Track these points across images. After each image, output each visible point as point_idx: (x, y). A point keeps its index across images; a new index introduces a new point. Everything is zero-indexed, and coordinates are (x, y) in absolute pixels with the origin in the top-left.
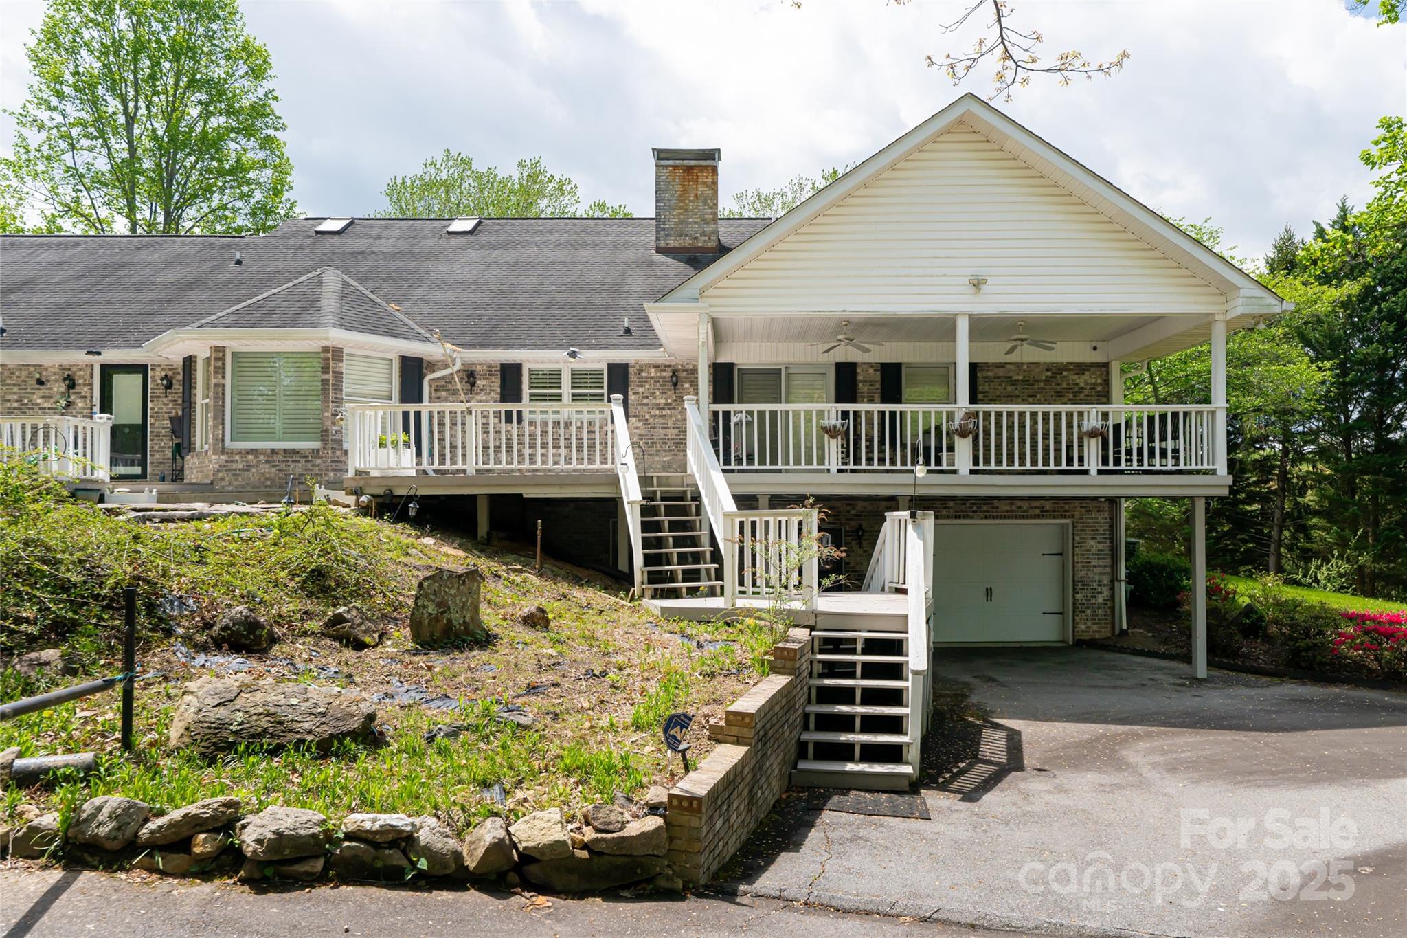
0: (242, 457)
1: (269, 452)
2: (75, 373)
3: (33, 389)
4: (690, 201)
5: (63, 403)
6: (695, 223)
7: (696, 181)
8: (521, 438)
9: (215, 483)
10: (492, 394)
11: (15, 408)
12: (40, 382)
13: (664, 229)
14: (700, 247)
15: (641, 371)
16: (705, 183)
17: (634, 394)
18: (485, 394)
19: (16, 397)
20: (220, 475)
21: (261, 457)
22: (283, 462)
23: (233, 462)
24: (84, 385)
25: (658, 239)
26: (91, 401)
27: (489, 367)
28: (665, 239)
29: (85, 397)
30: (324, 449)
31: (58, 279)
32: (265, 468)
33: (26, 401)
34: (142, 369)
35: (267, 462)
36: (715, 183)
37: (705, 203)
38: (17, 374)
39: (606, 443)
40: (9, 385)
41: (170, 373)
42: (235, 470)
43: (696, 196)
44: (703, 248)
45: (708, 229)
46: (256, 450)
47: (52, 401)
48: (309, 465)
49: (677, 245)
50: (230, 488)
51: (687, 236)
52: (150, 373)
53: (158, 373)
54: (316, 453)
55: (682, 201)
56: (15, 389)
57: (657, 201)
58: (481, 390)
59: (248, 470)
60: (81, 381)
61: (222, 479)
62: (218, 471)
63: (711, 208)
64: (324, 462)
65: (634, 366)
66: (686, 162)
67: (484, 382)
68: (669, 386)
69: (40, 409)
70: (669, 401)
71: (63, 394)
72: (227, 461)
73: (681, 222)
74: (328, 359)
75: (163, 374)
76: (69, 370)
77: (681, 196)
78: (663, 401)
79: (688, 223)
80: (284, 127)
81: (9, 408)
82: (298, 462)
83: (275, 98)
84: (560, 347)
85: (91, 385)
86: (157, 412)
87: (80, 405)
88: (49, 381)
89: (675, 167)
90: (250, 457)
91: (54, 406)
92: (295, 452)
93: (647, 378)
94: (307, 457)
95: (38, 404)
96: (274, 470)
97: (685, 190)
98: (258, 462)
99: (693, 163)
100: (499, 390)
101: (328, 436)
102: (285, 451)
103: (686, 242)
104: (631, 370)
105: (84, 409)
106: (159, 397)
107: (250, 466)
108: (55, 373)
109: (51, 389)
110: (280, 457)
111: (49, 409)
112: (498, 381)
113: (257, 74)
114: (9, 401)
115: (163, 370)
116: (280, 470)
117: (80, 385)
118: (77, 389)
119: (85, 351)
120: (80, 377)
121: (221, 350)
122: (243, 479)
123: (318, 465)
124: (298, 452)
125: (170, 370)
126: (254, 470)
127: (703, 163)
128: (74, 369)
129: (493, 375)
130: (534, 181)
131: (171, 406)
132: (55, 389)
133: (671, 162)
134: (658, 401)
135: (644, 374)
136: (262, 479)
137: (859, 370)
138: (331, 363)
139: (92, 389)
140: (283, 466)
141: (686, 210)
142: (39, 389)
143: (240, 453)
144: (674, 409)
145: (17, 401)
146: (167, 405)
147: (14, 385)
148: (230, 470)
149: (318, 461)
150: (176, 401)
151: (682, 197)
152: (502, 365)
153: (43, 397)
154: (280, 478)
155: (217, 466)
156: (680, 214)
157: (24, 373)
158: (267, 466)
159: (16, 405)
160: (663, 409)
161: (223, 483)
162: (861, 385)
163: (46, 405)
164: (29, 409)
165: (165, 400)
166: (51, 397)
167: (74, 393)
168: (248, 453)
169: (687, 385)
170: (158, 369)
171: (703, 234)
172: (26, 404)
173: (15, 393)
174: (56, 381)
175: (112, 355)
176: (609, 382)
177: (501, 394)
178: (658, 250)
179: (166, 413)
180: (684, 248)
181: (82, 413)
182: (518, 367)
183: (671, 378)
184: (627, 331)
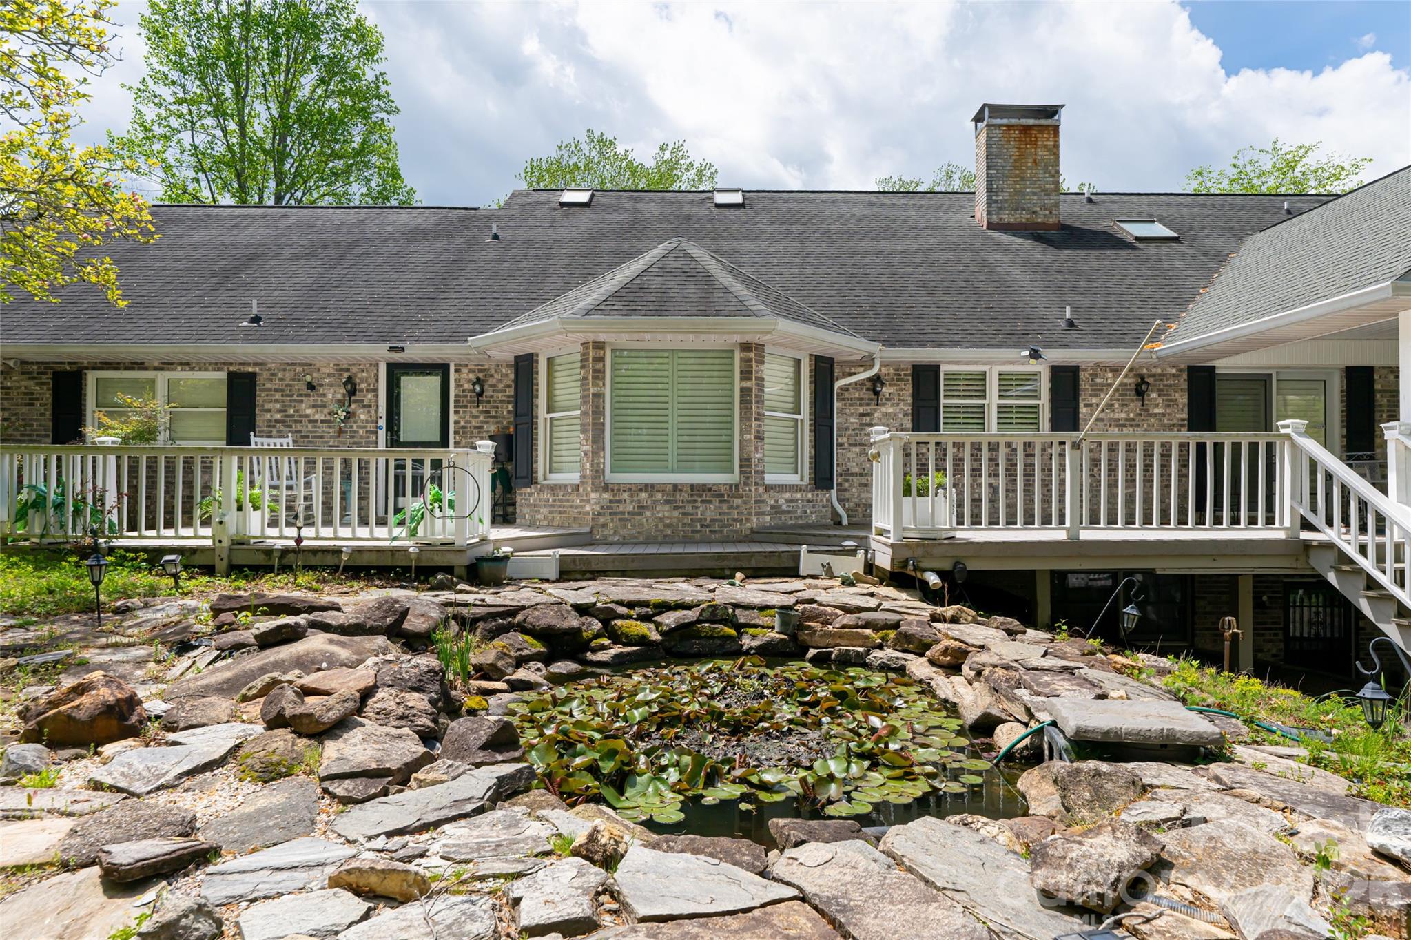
0: (632, 496)
1: (670, 488)
2: (355, 374)
3: (301, 395)
4: (1028, 168)
5: (343, 415)
6: (1034, 194)
7: (1035, 144)
8: (940, 463)
9: (595, 532)
10: (901, 405)
11: (277, 421)
12: (311, 387)
13: (996, 202)
14: (1038, 224)
15: (1094, 376)
16: (1046, 146)
17: (1086, 405)
18: (892, 405)
19: (278, 406)
20: (602, 520)
21: (659, 496)
22: (689, 502)
23: (619, 502)
24: (368, 391)
25: (989, 213)
26: (376, 412)
27: (897, 370)
28: (998, 214)
29: (370, 406)
30: (746, 484)
31: (286, 255)
32: (664, 511)
33: (292, 411)
34: (441, 369)
35: (667, 502)
36: (1056, 146)
37: (1046, 171)
38: (280, 375)
39: (1050, 470)
40: (270, 390)
41: (481, 375)
42: (623, 513)
43: (1035, 161)
44: (1043, 224)
45: (1049, 202)
46: (653, 486)
47: (326, 411)
48: (725, 506)
49: (1012, 221)
50: (616, 539)
51: (1023, 209)
52: (452, 375)
53: (464, 376)
54: (734, 490)
55: (1016, 168)
56: (278, 396)
57: (988, 168)
58: (887, 400)
59: (641, 514)
60: (363, 386)
61: (604, 526)
62: (600, 514)
63: (1053, 176)
64: (745, 503)
65: (1085, 370)
66: (1024, 121)
67: (891, 390)
68: (1132, 395)
69: (310, 421)
70: (1132, 415)
71: (341, 403)
72: (611, 501)
73: (1016, 193)
74: (750, 360)
75: (472, 377)
76: (348, 370)
77: (1016, 161)
78: (1123, 415)
79: (1024, 194)
80: (397, 111)
81: (270, 421)
82: (710, 502)
83: (385, 82)
84: (1018, 345)
85: (376, 390)
86: (463, 427)
87: (362, 417)
88: (321, 385)
89: (1009, 126)
90: (644, 495)
91: (328, 418)
92: (705, 488)
93: (1102, 385)
94: (722, 495)
95: (307, 416)
96: (676, 513)
97: (1022, 154)
98: (654, 502)
99: (1031, 122)
100: (910, 400)
101: (750, 466)
102: (692, 487)
103: (1023, 217)
104: (1081, 374)
105: (367, 422)
106: (466, 407)
107: (643, 507)
108: (329, 375)
109: (324, 395)
110: (685, 496)
111: (322, 421)
112: (909, 388)
113: (369, 54)
114: (269, 411)
115: (471, 371)
116: (684, 514)
117: (362, 390)
118: (358, 396)
119: (388, 346)
120: (362, 380)
121: (599, 345)
122: (633, 526)
123: (737, 507)
124: (710, 490)
125: (480, 371)
126: (648, 514)
127: (1043, 122)
128: (354, 370)
129: (901, 380)
130: (670, 167)
131: (481, 418)
132: (330, 396)
133: (1005, 121)
134: (1117, 416)
135: (1099, 380)
136: (660, 526)
137: (1376, 377)
138: (754, 364)
139: (377, 396)
140: (689, 508)
141: (1023, 179)
142: (308, 396)
143: (630, 490)
144: (1138, 425)
145: (280, 411)
146: (477, 417)
147: (276, 390)
148: (615, 514)
149: (737, 502)
150: (488, 412)
151: (1018, 162)
152: (914, 367)
153: (314, 406)
154: (684, 525)
155: (597, 508)
156: (1016, 183)
157: (288, 375)
158: (667, 507)
159: (278, 416)
160: (1124, 426)
161: (606, 532)
162: (1378, 396)
163: (317, 417)
164: (296, 421)
165: (474, 411)
166: (324, 406)
167: (355, 401)
168: (641, 490)
169: (1154, 395)
170: (465, 370)
171: (1044, 207)
172: (292, 416)
173: (276, 401)
174: (331, 385)
175: (416, 352)
176: (1054, 391)
177: (913, 405)
178: (990, 226)
179: (476, 427)
180: (1021, 224)
181: (365, 427)
182: (934, 369)
183: (1138, 385)
184: (1071, 324)
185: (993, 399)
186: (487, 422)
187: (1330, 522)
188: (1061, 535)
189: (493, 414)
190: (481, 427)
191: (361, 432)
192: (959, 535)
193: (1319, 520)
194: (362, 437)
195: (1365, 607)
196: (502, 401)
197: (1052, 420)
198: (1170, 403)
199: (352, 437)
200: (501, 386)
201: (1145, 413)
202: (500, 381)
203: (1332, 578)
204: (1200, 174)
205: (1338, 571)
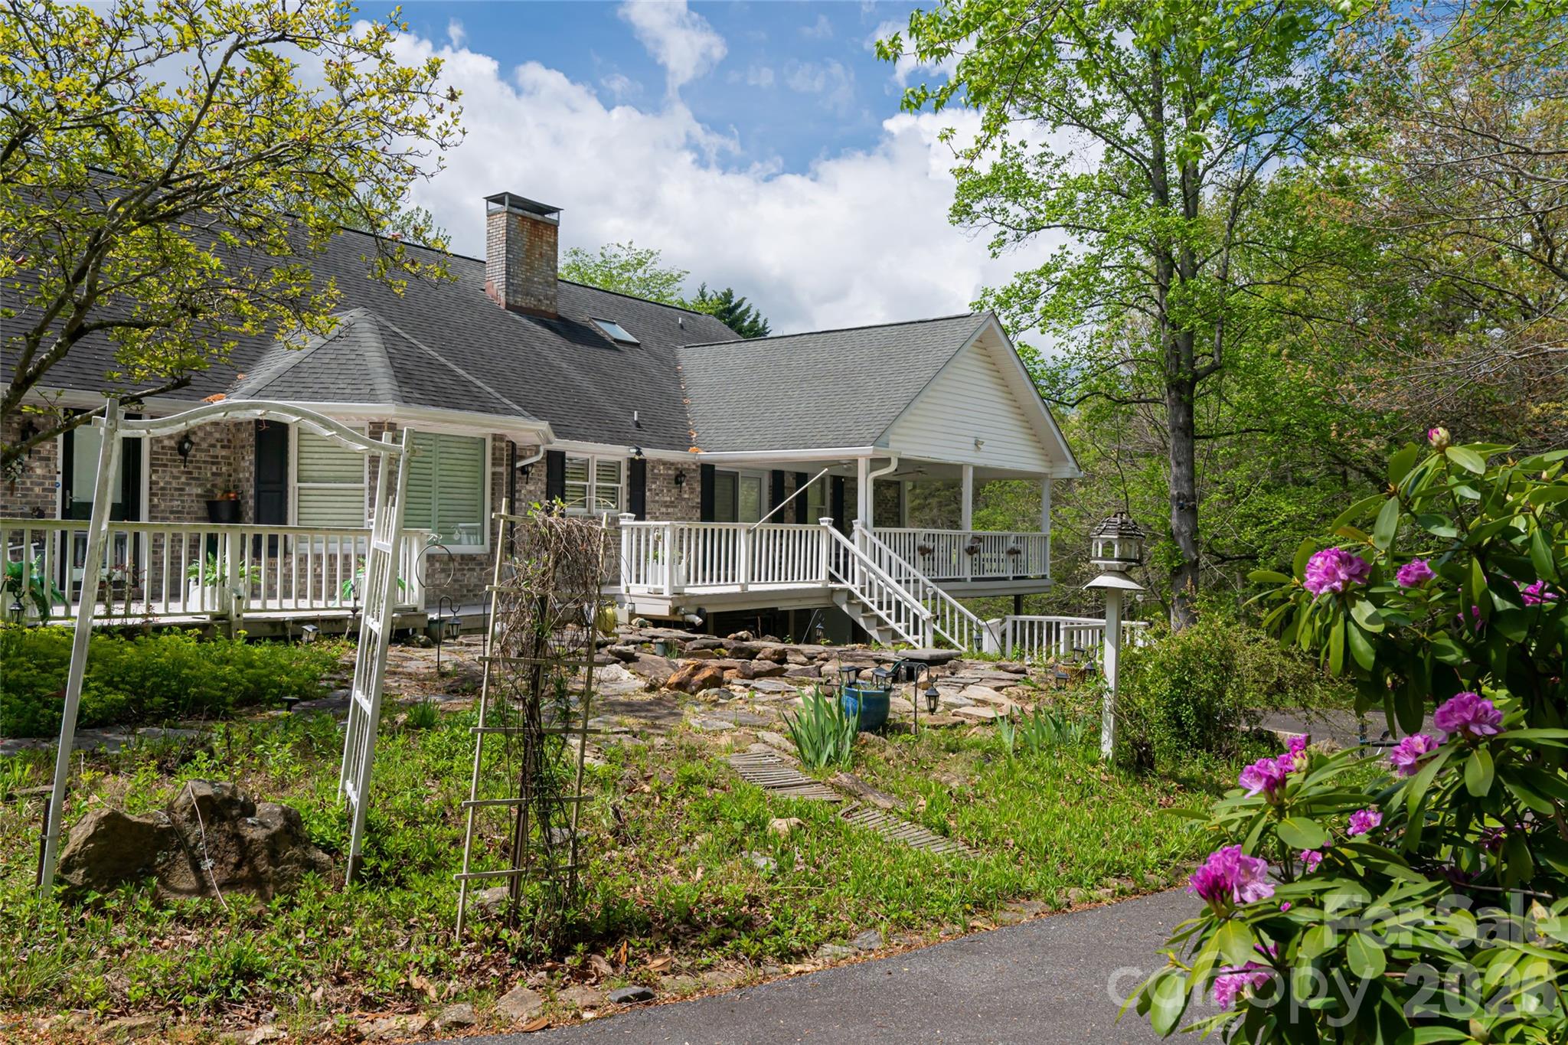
4: (536, 259)
6: (540, 283)
7: (541, 238)
10: (539, 484)
13: (512, 285)
14: (542, 311)
15: (654, 467)
16: (548, 242)
18: (533, 483)
22: (459, 570)
25: (507, 293)
26: (55, 467)
28: (514, 296)
29: (48, 459)
36: (556, 244)
37: (548, 265)
43: (540, 254)
44: (544, 312)
45: (551, 292)
48: (483, 573)
49: (524, 304)
51: (532, 296)
55: (527, 257)
57: (508, 252)
58: (531, 479)
60: (41, 433)
63: (552, 267)
65: (649, 464)
66: (533, 215)
67: (533, 471)
68: (672, 483)
70: (672, 498)
73: (527, 279)
77: (527, 250)
78: (667, 498)
79: (533, 282)
82: (474, 570)
87: (39, 471)
89: (524, 218)
93: (658, 475)
97: (532, 245)
98: (434, 571)
99: (538, 217)
100: (545, 479)
103: (531, 302)
104: (647, 467)
105: (44, 477)
106: (165, 466)
110: (457, 565)
112: (546, 470)
127: (547, 219)
129: (540, 463)
131: (183, 479)
133: (520, 211)
134: (664, 498)
135: (656, 472)
139: (56, 447)
141: (532, 268)
146: (179, 478)
150: (190, 473)
151: (529, 252)
152: (548, 452)
154: (454, 590)
156: (527, 270)
158: (443, 575)
160: (667, 506)
169: (684, 483)
171: (546, 298)
176: (630, 477)
177: (548, 485)
178: (508, 306)
179: (176, 489)
180: (530, 309)
181: (42, 484)
182: (562, 455)
183: (677, 477)
184: (638, 425)
185: (593, 482)
186: (189, 484)
187: (846, 577)
188: (737, 589)
189: (196, 475)
190: (182, 490)
191: (37, 490)
192: (687, 590)
193: (840, 576)
194: (37, 496)
195: (862, 623)
196: (205, 462)
197: (629, 501)
198: (692, 491)
199: (25, 496)
200: (204, 445)
201: (680, 498)
202: (204, 439)
203: (845, 608)
204: (576, 253)
205: (849, 604)
